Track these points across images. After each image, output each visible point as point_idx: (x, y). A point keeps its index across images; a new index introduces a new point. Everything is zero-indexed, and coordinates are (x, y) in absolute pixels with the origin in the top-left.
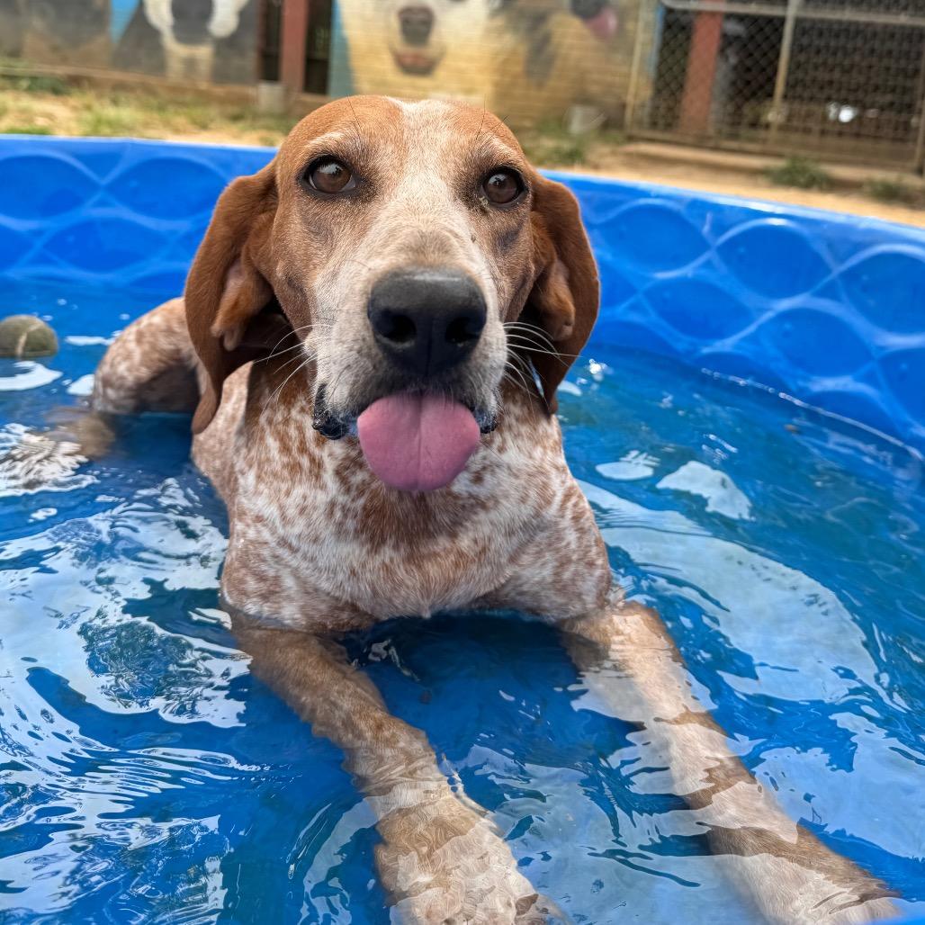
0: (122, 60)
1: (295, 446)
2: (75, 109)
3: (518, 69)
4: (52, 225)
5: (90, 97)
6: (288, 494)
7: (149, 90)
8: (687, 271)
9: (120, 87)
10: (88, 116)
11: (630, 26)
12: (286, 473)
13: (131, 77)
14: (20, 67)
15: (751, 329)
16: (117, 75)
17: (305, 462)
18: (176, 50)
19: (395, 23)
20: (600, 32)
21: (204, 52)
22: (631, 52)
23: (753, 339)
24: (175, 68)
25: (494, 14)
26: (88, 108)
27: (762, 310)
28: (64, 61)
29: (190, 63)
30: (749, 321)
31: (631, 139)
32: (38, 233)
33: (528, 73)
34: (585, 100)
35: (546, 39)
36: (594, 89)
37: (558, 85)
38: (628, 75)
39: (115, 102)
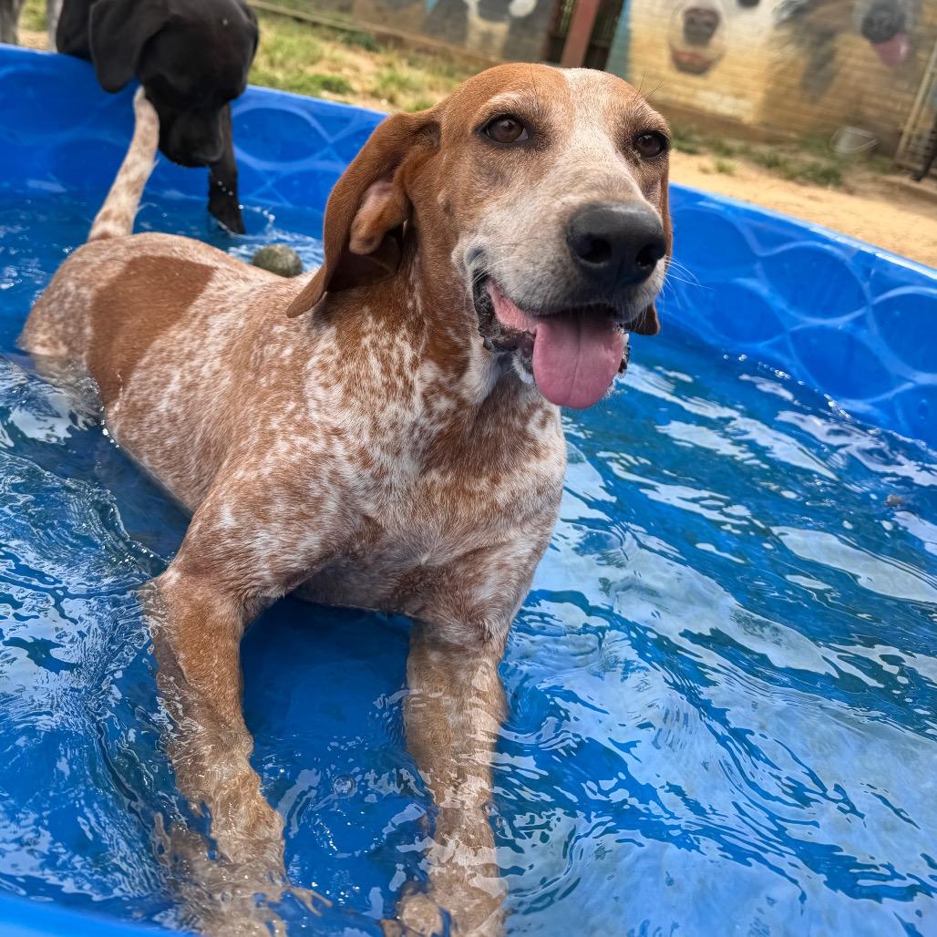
0: (430, 27)
1: (394, 369)
2: (377, 64)
3: (795, 81)
5: (392, 56)
6: (382, 409)
7: (449, 58)
8: (840, 322)
9: (425, 50)
10: (386, 72)
11: (922, 55)
12: (384, 391)
13: (435, 43)
14: (347, 21)
16: (425, 40)
17: (400, 383)
18: (477, 23)
19: (680, 21)
20: (888, 58)
21: (501, 29)
22: (919, 82)
25: (781, 24)
26: (390, 65)
27: (903, 380)
28: (384, 21)
29: (487, 37)
30: (889, 389)
33: (805, 86)
34: (858, 121)
35: (830, 56)
36: (870, 112)
37: (832, 103)
38: (912, 105)
39: (411, 64)
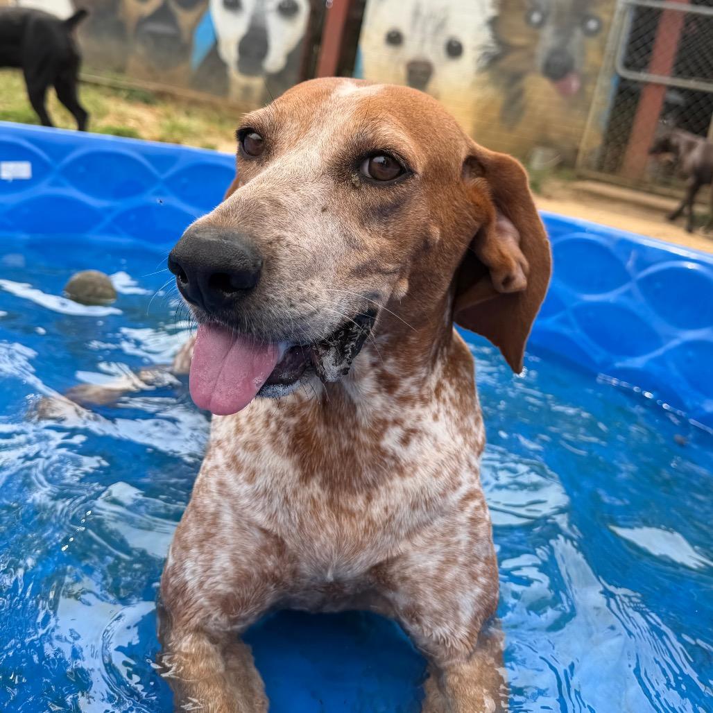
0: (198, 83)
2: (159, 116)
3: (494, 114)
4: (120, 205)
5: (170, 108)
7: (214, 107)
8: (610, 297)
9: (194, 103)
10: (167, 122)
11: (589, 88)
13: (203, 96)
14: (123, 81)
15: (659, 352)
16: (192, 94)
18: (237, 79)
19: (402, 71)
20: (564, 92)
21: (257, 83)
22: (588, 109)
23: (660, 361)
24: (235, 92)
25: (481, 71)
26: (168, 116)
27: (670, 338)
28: (156, 79)
29: (247, 90)
30: (659, 346)
31: (581, 178)
32: (109, 210)
33: (503, 118)
34: (545, 143)
35: (520, 94)
36: (554, 135)
37: (525, 130)
38: (583, 127)
39: (188, 114)
